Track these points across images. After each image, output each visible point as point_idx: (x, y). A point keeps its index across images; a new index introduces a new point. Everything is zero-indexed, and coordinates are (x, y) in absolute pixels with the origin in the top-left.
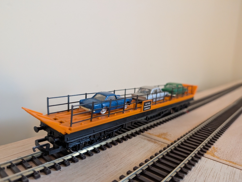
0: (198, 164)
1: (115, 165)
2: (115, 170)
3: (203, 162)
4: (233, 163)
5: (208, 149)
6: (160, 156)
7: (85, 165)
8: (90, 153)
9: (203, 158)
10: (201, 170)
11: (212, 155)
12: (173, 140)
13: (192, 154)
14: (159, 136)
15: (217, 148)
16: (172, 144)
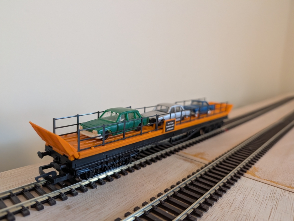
0: (237, 183)
1: (151, 184)
2: (152, 189)
3: (242, 182)
4: (275, 183)
5: (248, 169)
6: (198, 175)
7: (121, 184)
8: (124, 172)
9: (242, 178)
10: (240, 189)
11: (252, 175)
12: (211, 160)
13: (232, 174)
14: (196, 156)
15: (258, 168)
16: (210, 164)
